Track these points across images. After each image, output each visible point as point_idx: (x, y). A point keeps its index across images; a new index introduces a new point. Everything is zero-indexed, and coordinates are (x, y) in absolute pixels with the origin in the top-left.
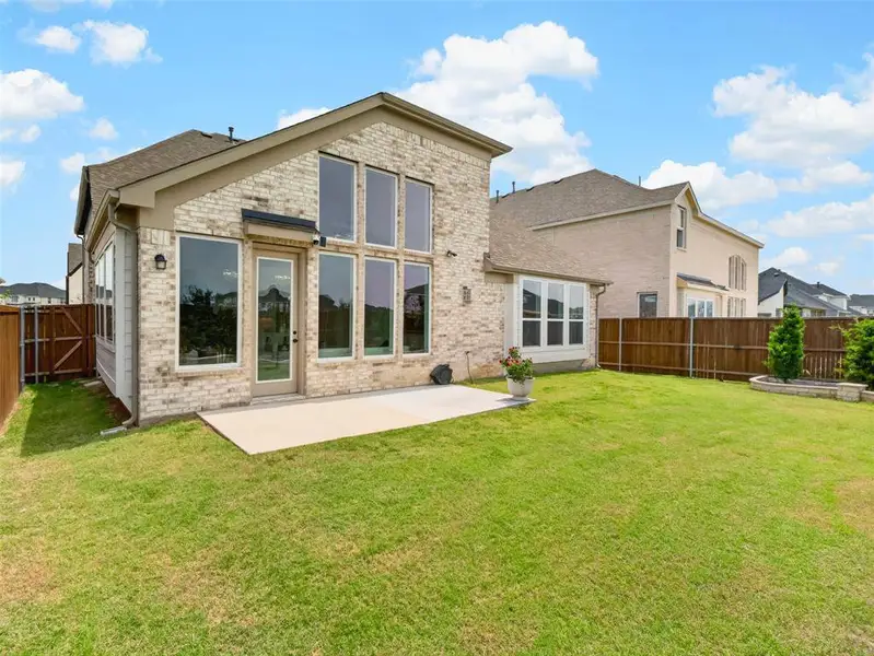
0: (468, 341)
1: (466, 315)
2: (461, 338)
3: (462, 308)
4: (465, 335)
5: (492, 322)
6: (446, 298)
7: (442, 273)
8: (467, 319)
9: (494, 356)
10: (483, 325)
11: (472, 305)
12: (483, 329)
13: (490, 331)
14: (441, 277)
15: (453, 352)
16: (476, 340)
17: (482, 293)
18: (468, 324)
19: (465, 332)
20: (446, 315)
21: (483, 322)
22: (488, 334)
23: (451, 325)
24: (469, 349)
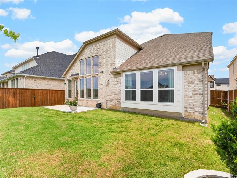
0: (108, 97)
1: (107, 89)
2: (106, 96)
3: (106, 87)
4: (108, 95)
5: (117, 91)
6: (102, 84)
7: (100, 78)
8: (108, 90)
9: (118, 103)
10: (113, 92)
11: (109, 86)
12: (114, 93)
13: (116, 94)
14: (100, 79)
15: (104, 100)
16: (111, 97)
17: (113, 82)
18: (108, 92)
19: (107, 94)
20: (102, 89)
21: (113, 91)
22: (115, 95)
23: (103, 92)
24: (108, 99)
